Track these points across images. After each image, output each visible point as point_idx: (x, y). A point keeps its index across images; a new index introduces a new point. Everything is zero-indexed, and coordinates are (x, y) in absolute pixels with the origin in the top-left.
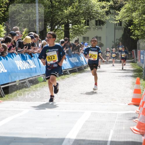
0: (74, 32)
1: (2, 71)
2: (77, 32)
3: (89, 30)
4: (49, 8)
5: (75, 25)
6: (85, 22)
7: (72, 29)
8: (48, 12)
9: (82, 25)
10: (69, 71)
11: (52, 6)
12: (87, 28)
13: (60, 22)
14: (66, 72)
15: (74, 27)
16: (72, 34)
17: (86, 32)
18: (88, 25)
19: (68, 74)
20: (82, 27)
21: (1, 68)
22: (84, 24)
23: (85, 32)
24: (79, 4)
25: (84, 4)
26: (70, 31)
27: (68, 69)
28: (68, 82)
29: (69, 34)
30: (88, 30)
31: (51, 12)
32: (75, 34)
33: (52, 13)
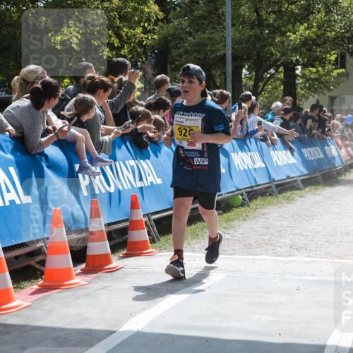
0: (307, 85)
1: (152, 183)
2: (316, 85)
3: (345, 79)
4: (252, 28)
5: (311, 69)
6: (337, 59)
7: (302, 77)
8: (250, 37)
9: (329, 67)
10: (301, 180)
11: (260, 23)
12: (339, 75)
13: (279, 60)
14: (295, 184)
15: (307, 73)
16: (302, 89)
17: (338, 84)
18: (343, 66)
19: (298, 189)
20: (328, 73)
21: (149, 176)
22: (333, 65)
23: (336, 83)
24: (325, 16)
25: (339, 17)
26: (297, 82)
27: (299, 176)
28: (303, 207)
29: (296, 89)
30: (343, 78)
31: (257, 38)
32: (309, 88)
33: (260, 39)
